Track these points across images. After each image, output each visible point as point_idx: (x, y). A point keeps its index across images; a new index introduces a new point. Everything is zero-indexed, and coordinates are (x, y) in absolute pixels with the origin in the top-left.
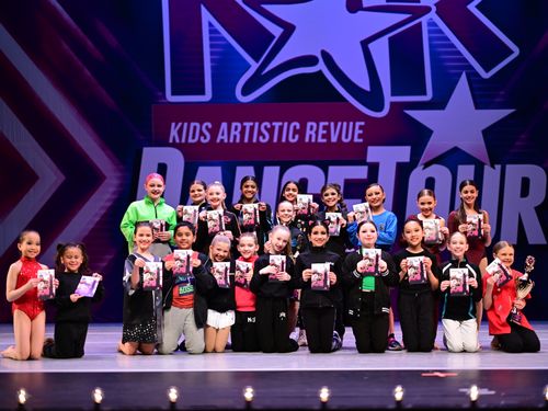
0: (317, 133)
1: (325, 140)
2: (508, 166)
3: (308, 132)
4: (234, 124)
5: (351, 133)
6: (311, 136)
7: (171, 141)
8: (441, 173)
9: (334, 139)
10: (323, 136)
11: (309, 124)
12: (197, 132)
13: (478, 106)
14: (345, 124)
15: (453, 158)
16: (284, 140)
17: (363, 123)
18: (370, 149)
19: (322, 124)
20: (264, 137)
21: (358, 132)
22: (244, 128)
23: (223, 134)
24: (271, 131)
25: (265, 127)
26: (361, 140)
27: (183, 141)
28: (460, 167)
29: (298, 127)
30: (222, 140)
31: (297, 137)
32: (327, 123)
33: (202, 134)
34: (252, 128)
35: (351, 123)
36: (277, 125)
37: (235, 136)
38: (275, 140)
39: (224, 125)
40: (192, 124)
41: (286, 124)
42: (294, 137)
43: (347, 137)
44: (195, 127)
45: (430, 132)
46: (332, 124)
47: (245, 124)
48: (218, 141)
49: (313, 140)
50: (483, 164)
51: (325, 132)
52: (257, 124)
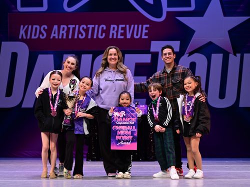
0: (117, 32)
1: (122, 37)
2: (245, 55)
3: (111, 31)
4: (62, 26)
5: (140, 32)
6: (113, 34)
7: (20, 38)
8: (200, 59)
9: (129, 36)
10: (122, 34)
11: (112, 26)
12: (38, 32)
13: (225, 15)
14: (136, 26)
15: (208, 49)
16: (95, 37)
17: (148, 26)
18: (153, 43)
19: (121, 26)
20: (82, 35)
21: (145, 31)
22: (68, 29)
23: (55, 33)
24: (87, 31)
25: (83, 28)
26: (147, 37)
27: (28, 37)
28: (213, 56)
29: (105, 28)
30: (54, 37)
31: (104, 34)
32: (124, 26)
33: (41, 33)
34: (74, 29)
35: (140, 26)
36: (91, 26)
37: (63, 34)
38: (89, 37)
39: (56, 27)
40: (35, 27)
41: (97, 26)
42: (102, 35)
43: (137, 35)
44: (36, 28)
45: (194, 31)
46: (128, 26)
47: (69, 26)
48: (51, 38)
49: (115, 37)
50: (229, 53)
51: (123, 31)
52: (77, 26)
